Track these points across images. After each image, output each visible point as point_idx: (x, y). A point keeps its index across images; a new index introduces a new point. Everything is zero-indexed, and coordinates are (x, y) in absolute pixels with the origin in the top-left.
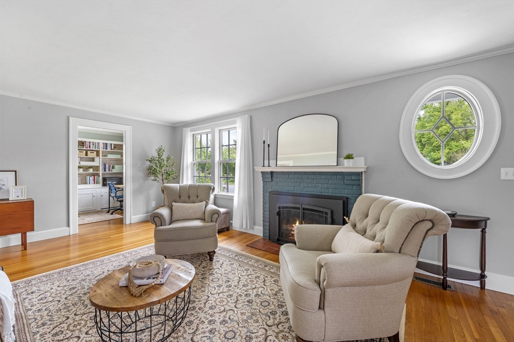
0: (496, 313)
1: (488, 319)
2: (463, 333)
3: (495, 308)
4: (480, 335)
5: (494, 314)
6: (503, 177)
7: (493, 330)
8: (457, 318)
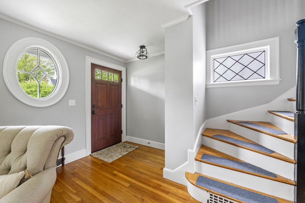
0: (74, 173)
1: (73, 179)
2: (69, 196)
3: (72, 172)
4: (75, 190)
5: (74, 174)
6: (70, 105)
7: (78, 182)
8: (62, 190)
